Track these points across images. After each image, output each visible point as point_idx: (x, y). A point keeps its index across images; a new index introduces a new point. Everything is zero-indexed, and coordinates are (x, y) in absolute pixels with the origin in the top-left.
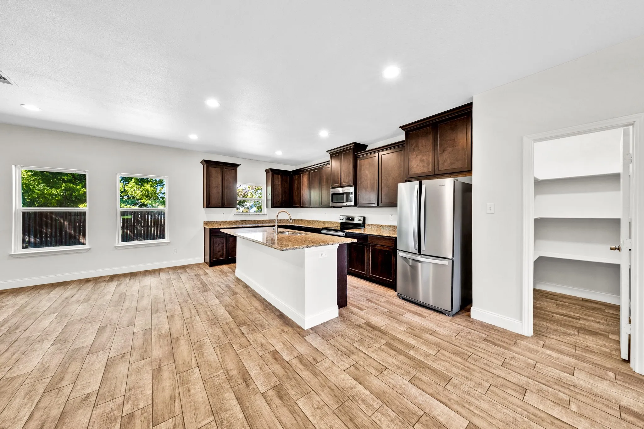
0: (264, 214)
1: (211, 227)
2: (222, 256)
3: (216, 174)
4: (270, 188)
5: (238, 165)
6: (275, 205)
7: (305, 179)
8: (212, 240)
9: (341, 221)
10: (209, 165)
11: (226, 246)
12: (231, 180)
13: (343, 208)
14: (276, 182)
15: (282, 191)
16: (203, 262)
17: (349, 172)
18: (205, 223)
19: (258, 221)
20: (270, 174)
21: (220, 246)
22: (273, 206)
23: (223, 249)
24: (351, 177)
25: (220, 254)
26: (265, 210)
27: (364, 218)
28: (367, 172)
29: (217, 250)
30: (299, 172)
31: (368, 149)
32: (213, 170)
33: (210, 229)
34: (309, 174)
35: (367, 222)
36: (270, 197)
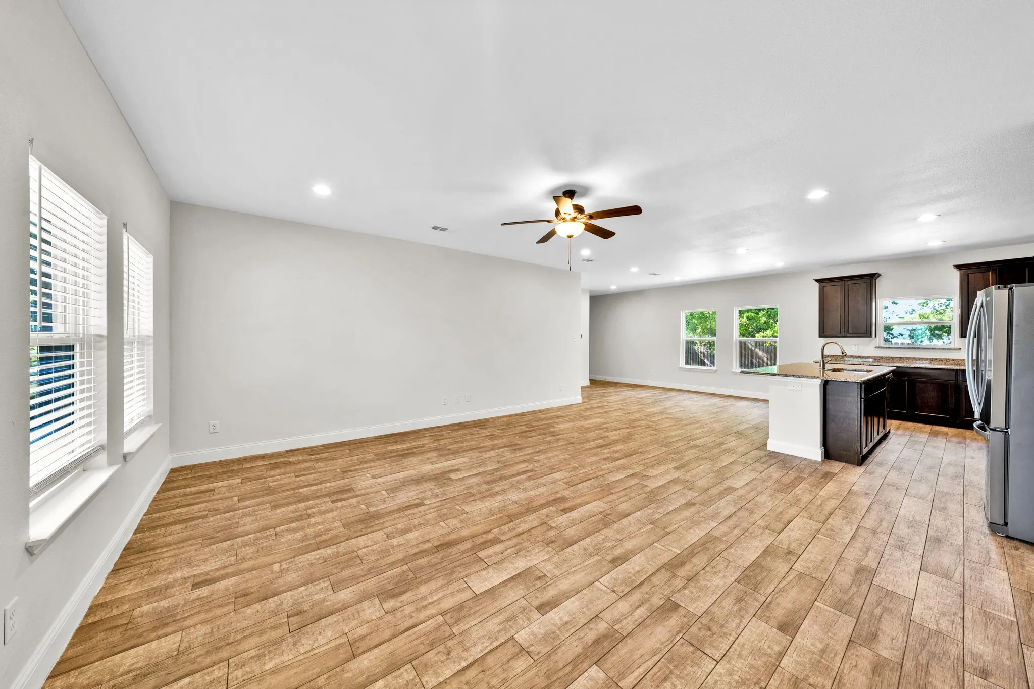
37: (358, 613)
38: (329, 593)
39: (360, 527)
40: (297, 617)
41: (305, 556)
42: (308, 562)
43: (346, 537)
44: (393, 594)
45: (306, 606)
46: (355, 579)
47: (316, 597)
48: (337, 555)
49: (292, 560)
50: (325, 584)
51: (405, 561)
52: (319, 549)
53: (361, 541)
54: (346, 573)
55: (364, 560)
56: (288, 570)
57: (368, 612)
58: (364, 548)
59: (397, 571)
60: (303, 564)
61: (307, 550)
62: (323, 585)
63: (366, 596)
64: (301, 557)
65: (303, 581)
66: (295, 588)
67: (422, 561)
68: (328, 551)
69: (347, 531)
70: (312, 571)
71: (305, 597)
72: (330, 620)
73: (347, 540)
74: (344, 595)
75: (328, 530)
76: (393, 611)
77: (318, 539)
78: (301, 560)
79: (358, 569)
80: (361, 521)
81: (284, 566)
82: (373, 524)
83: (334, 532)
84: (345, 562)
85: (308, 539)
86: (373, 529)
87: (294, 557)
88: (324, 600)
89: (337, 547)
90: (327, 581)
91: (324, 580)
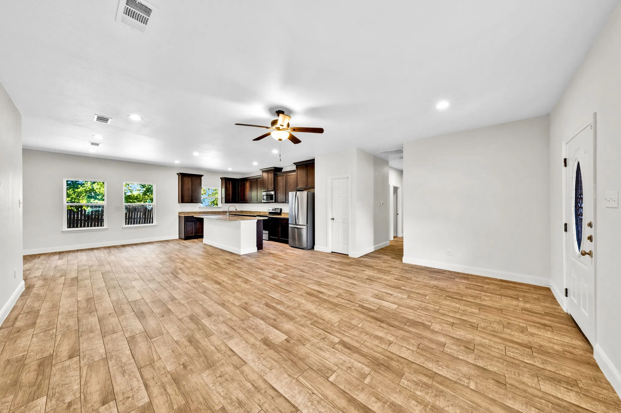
0: (220, 208)
1: (186, 215)
2: (192, 233)
3: (188, 182)
4: (224, 190)
5: (202, 176)
6: (227, 201)
7: (248, 185)
8: (186, 223)
9: (269, 211)
10: (183, 176)
11: (195, 227)
12: (197, 185)
13: (270, 203)
14: (228, 186)
15: (232, 193)
16: (178, 238)
17: (272, 183)
18: (179, 213)
19: (215, 212)
20: (224, 180)
21: (191, 227)
22: (226, 202)
23: (193, 229)
24: (273, 186)
25: (191, 232)
26: (220, 204)
27: (281, 209)
28: (281, 184)
29: (189, 230)
30: (244, 181)
31: (283, 171)
32: (186, 179)
33: (185, 216)
34: (250, 182)
35: (283, 211)
36: (224, 196)
37: (442, 330)
38: (448, 345)
39: (394, 364)
40: (469, 347)
41: (448, 376)
42: (448, 370)
43: (411, 364)
44: (423, 325)
45: (462, 348)
46: (431, 340)
47: (456, 348)
48: (428, 359)
49: (458, 381)
50: (447, 350)
51: (402, 329)
52: (436, 373)
53: (405, 354)
54: (433, 346)
55: (417, 344)
56: (465, 376)
57: (439, 328)
58: (410, 350)
59: (410, 329)
60: (453, 372)
61: (444, 381)
62: (449, 350)
63: (434, 332)
64: (450, 378)
65: (458, 361)
66: (464, 360)
67: (397, 323)
68: (431, 366)
69: (406, 369)
70: (449, 362)
71: (461, 352)
72: (455, 336)
73: (413, 363)
74: (442, 339)
75: (416, 384)
76: (430, 321)
77: (430, 382)
78: (452, 375)
79: (425, 343)
80: (388, 368)
81: (466, 381)
82: (385, 358)
83: (414, 377)
84: (428, 351)
85: (437, 391)
86: (390, 355)
87: (456, 382)
88: (453, 344)
89: (423, 363)
90: (445, 350)
91: (446, 352)
